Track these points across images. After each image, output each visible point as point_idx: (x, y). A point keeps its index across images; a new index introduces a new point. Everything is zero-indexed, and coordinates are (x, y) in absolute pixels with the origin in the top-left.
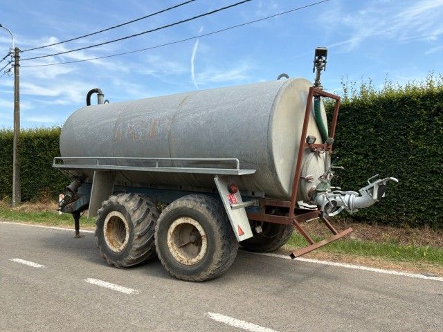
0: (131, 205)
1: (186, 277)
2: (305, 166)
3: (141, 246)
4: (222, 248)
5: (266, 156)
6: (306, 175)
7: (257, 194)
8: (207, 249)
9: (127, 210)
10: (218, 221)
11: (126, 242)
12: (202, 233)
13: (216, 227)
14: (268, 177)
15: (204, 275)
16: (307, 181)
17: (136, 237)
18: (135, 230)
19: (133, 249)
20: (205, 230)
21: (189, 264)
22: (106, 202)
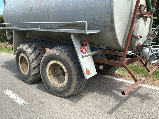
0: (29, 50)
1: (57, 94)
2: (136, 27)
3: (35, 73)
4: (77, 81)
5: (108, 20)
6: (136, 34)
7: (101, 47)
8: (68, 80)
9: (27, 53)
10: (74, 64)
11: (28, 70)
12: (65, 70)
13: (73, 68)
14: (109, 36)
15: (66, 95)
16: (137, 38)
17: (32, 69)
18: (31, 64)
19: (31, 75)
20: (66, 69)
21: (59, 87)
22: (18, 48)
